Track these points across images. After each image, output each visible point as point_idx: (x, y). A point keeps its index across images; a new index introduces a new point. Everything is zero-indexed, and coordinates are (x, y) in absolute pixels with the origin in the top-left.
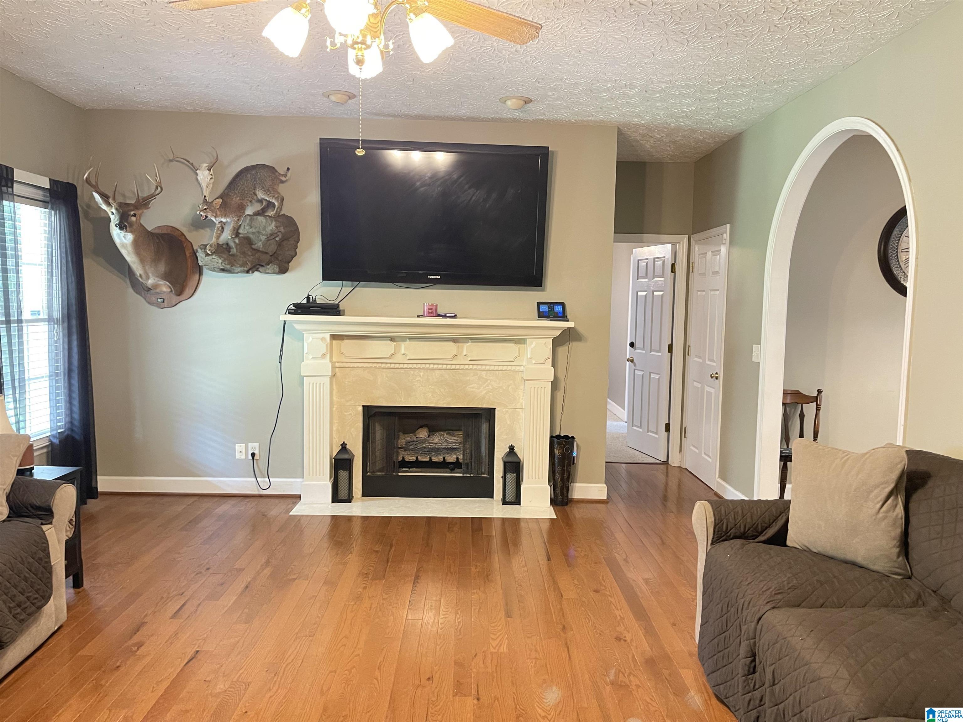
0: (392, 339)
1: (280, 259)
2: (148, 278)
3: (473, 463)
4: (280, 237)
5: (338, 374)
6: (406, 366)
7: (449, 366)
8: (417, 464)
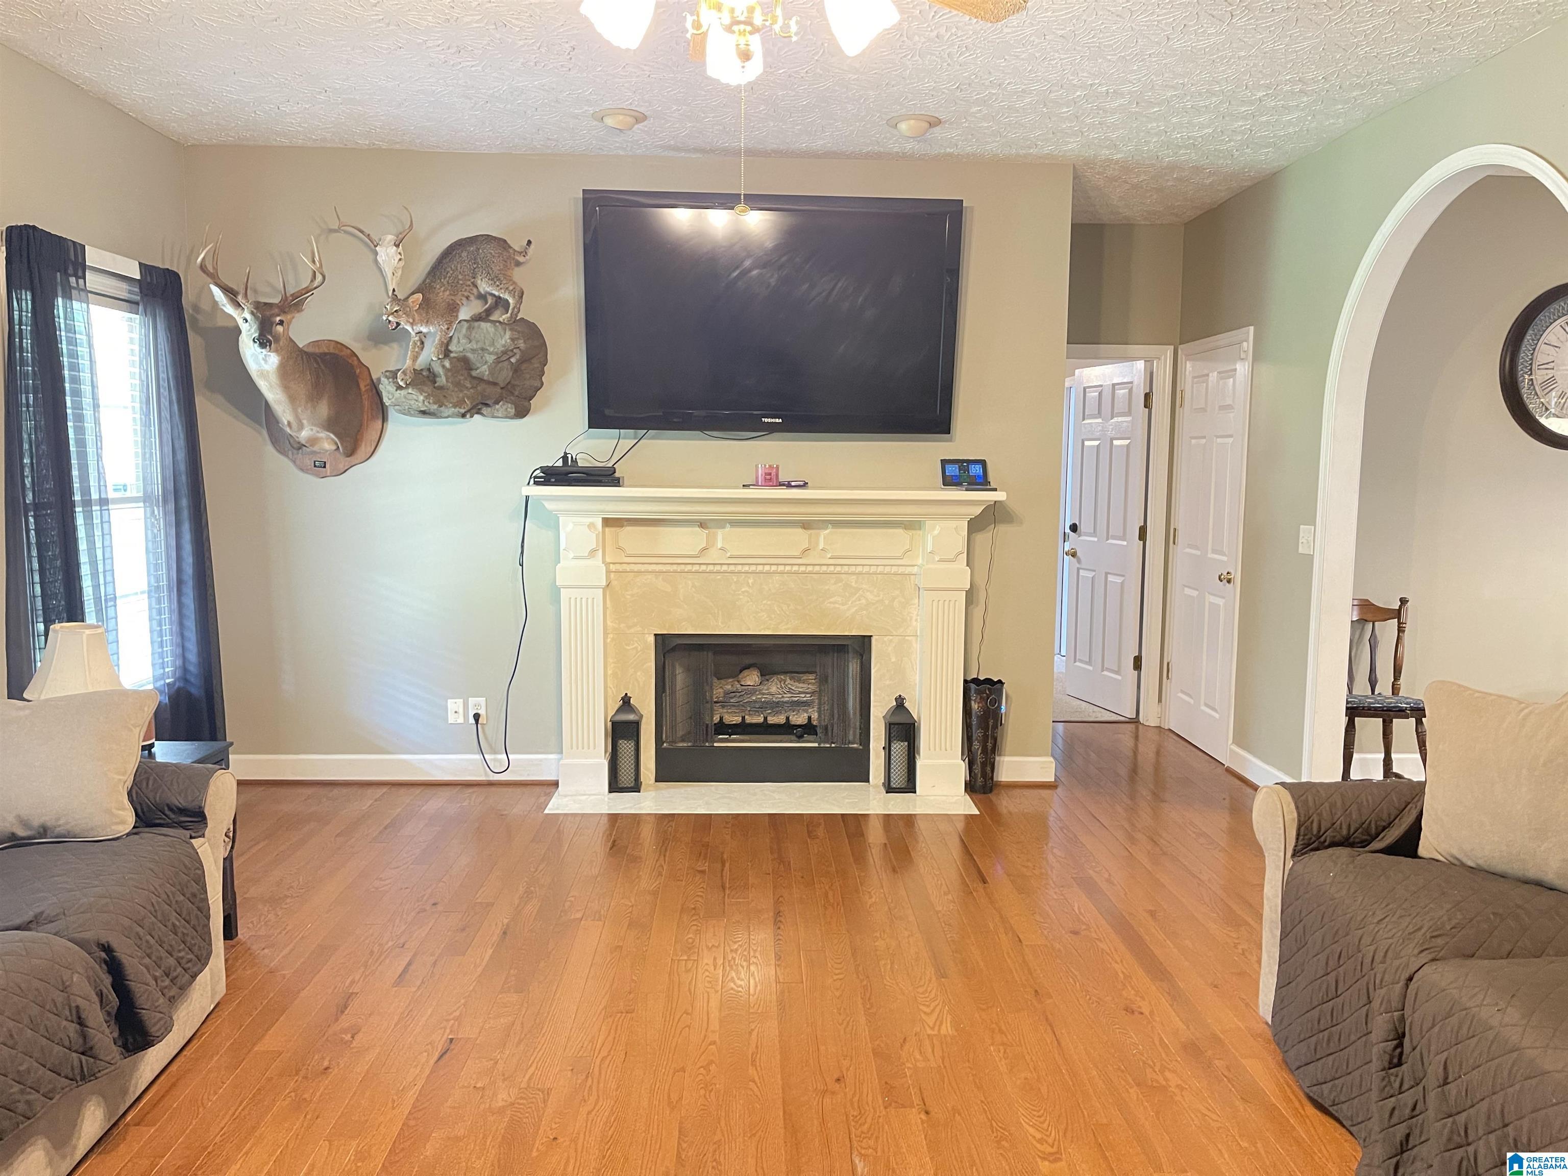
0: (702, 525)
1: (516, 393)
2: (301, 427)
3: (835, 726)
4: (518, 356)
5: (614, 583)
6: (725, 568)
7: (795, 568)
8: (743, 729)
